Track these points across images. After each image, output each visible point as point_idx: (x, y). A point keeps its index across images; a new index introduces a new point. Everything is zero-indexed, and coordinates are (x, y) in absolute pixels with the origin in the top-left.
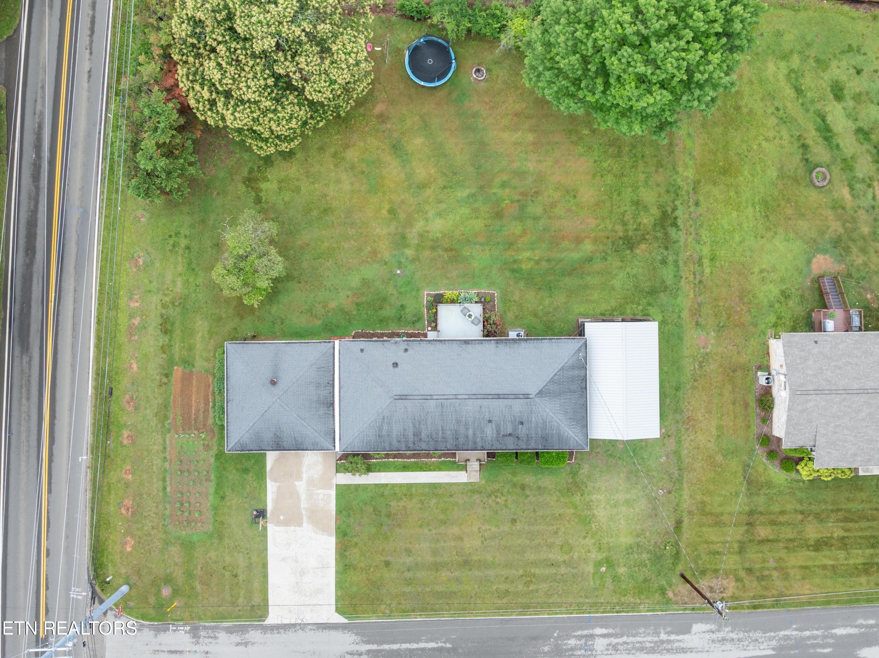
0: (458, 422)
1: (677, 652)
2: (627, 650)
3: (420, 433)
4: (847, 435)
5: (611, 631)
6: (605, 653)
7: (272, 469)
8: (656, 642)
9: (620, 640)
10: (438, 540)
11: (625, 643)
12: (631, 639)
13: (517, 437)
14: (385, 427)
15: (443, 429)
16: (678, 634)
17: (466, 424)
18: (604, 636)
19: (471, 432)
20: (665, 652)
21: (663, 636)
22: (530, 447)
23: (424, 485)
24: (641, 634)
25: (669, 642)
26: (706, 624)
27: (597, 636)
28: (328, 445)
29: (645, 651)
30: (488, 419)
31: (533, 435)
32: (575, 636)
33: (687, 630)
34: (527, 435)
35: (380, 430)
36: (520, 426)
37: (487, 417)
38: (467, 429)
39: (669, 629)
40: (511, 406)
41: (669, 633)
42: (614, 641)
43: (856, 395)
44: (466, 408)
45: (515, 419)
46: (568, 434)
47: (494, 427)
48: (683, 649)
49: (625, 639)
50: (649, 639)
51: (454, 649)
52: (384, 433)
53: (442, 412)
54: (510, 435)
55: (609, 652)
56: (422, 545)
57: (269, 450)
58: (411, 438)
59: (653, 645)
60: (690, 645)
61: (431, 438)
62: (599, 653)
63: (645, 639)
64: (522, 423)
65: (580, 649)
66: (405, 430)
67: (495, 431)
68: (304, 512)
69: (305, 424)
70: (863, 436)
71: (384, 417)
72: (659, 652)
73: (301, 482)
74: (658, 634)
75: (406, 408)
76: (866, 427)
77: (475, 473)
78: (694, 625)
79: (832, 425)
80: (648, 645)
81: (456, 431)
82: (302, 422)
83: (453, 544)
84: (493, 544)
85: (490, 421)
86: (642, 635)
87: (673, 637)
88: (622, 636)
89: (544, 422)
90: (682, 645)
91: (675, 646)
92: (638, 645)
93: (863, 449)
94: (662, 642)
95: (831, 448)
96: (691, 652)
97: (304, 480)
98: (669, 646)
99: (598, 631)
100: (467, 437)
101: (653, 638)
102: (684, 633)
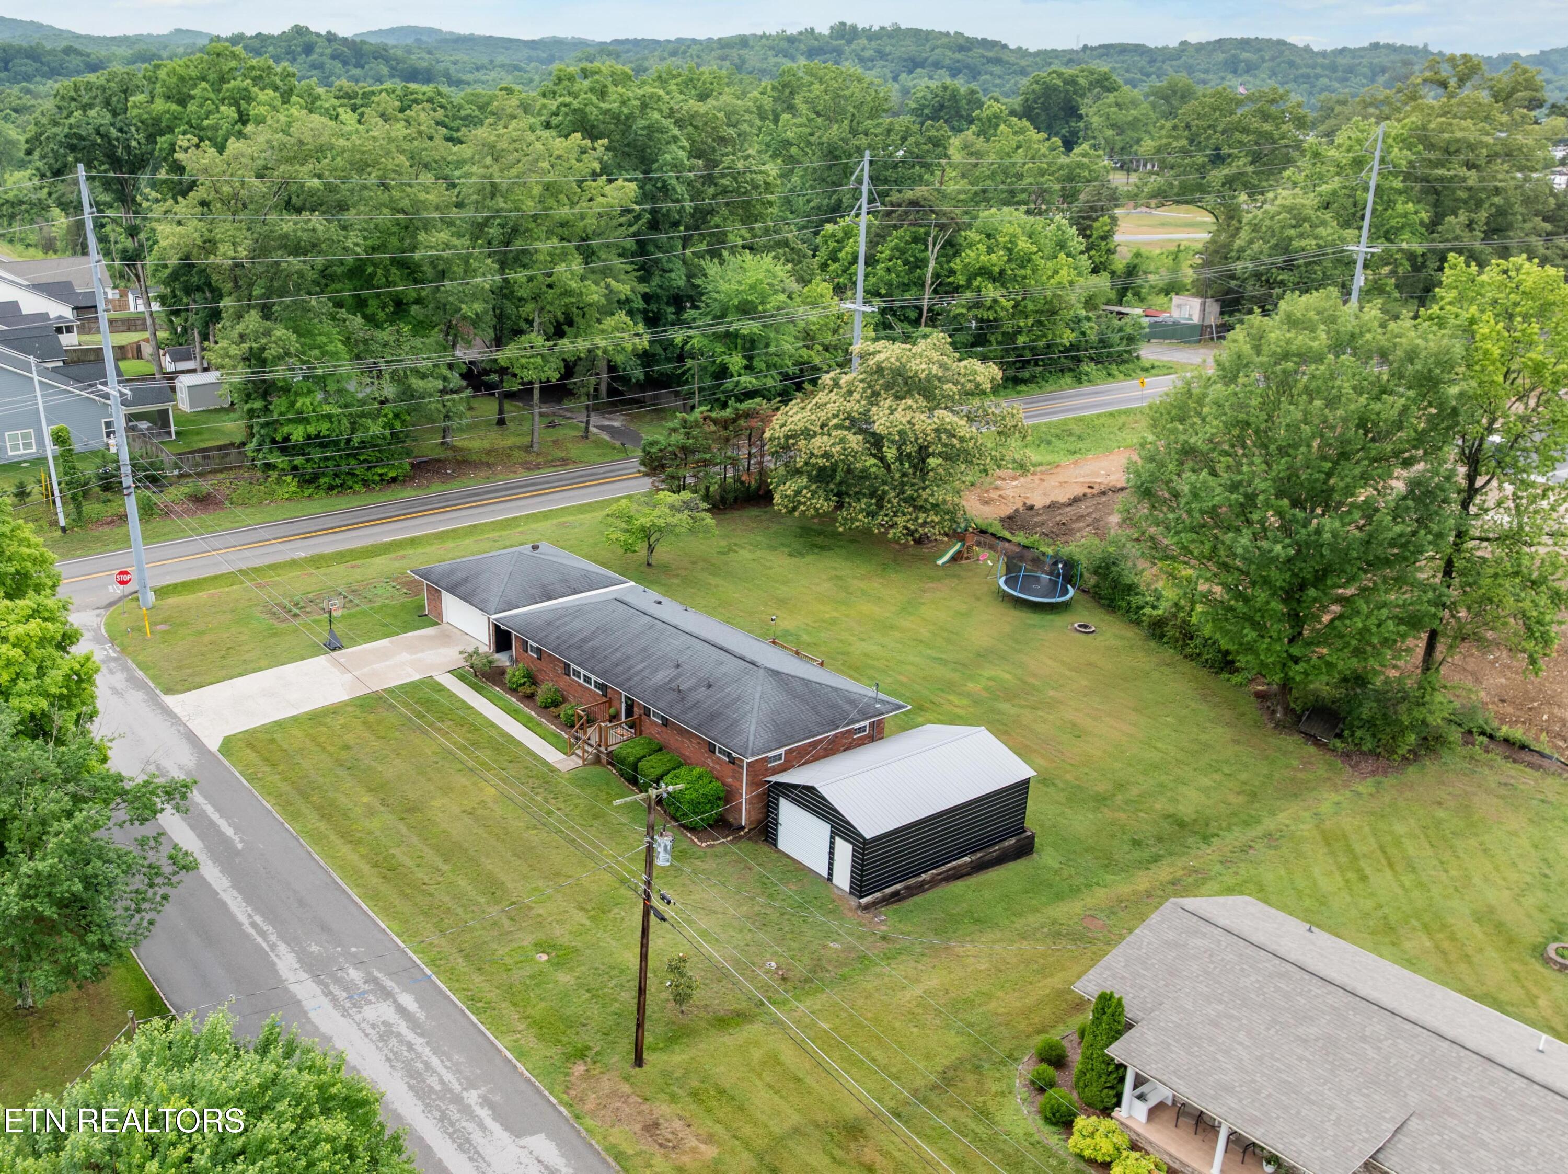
1: (451, 1136)
2: (395, 1054)
4: (1240, 1044)
5: (421, 1015)
6: (364, 1025)
8: (450, 1091)
9: (410, 1036)
11: (410, 1047)
12: (427, 1052)
16: (498, 1116)
18: (401, 1010)
20: (438, 1114)
21: (472, 1097)
24: (450, 1060)
25: (467, 1111)
26: (563, 1156)
27: (395, 1001)
29: (412, 1082)
32: (369, 973)
33: (517, 1130)
39: (497, 1098)
41: (486, 1102)
42: (403, 1027)
43: (1321, 983)
48: (468, 1141)
49: (418, 1041)
50: (448, 1077)
51: (238, 853)
55: (369, 1030)
59: (438, 1088)
60: (487, 1149)
62: (358, 1017)
63: (443, 1071)
65: (346, 989)
70: (1279, 1070)
72: (427, 1105)
74: (471, 1085)
76: (1301, 1058)
78: (543, 1136)
79: (1221, 1008)
80: (433, 1082)
86: (448, 1064)
87: (484, 1113)
88: (422, 1035)
90: (477, 1136)
91: (464, 1124)
92: (420, 1066)
93: (1258, 1092)
94: (457, 1100)
95: (1177, 1041)
96: (470, 1159)
98: (455, 1116)
99: (407, 1000)
101: (454, 1082)
102: (507, 1127)
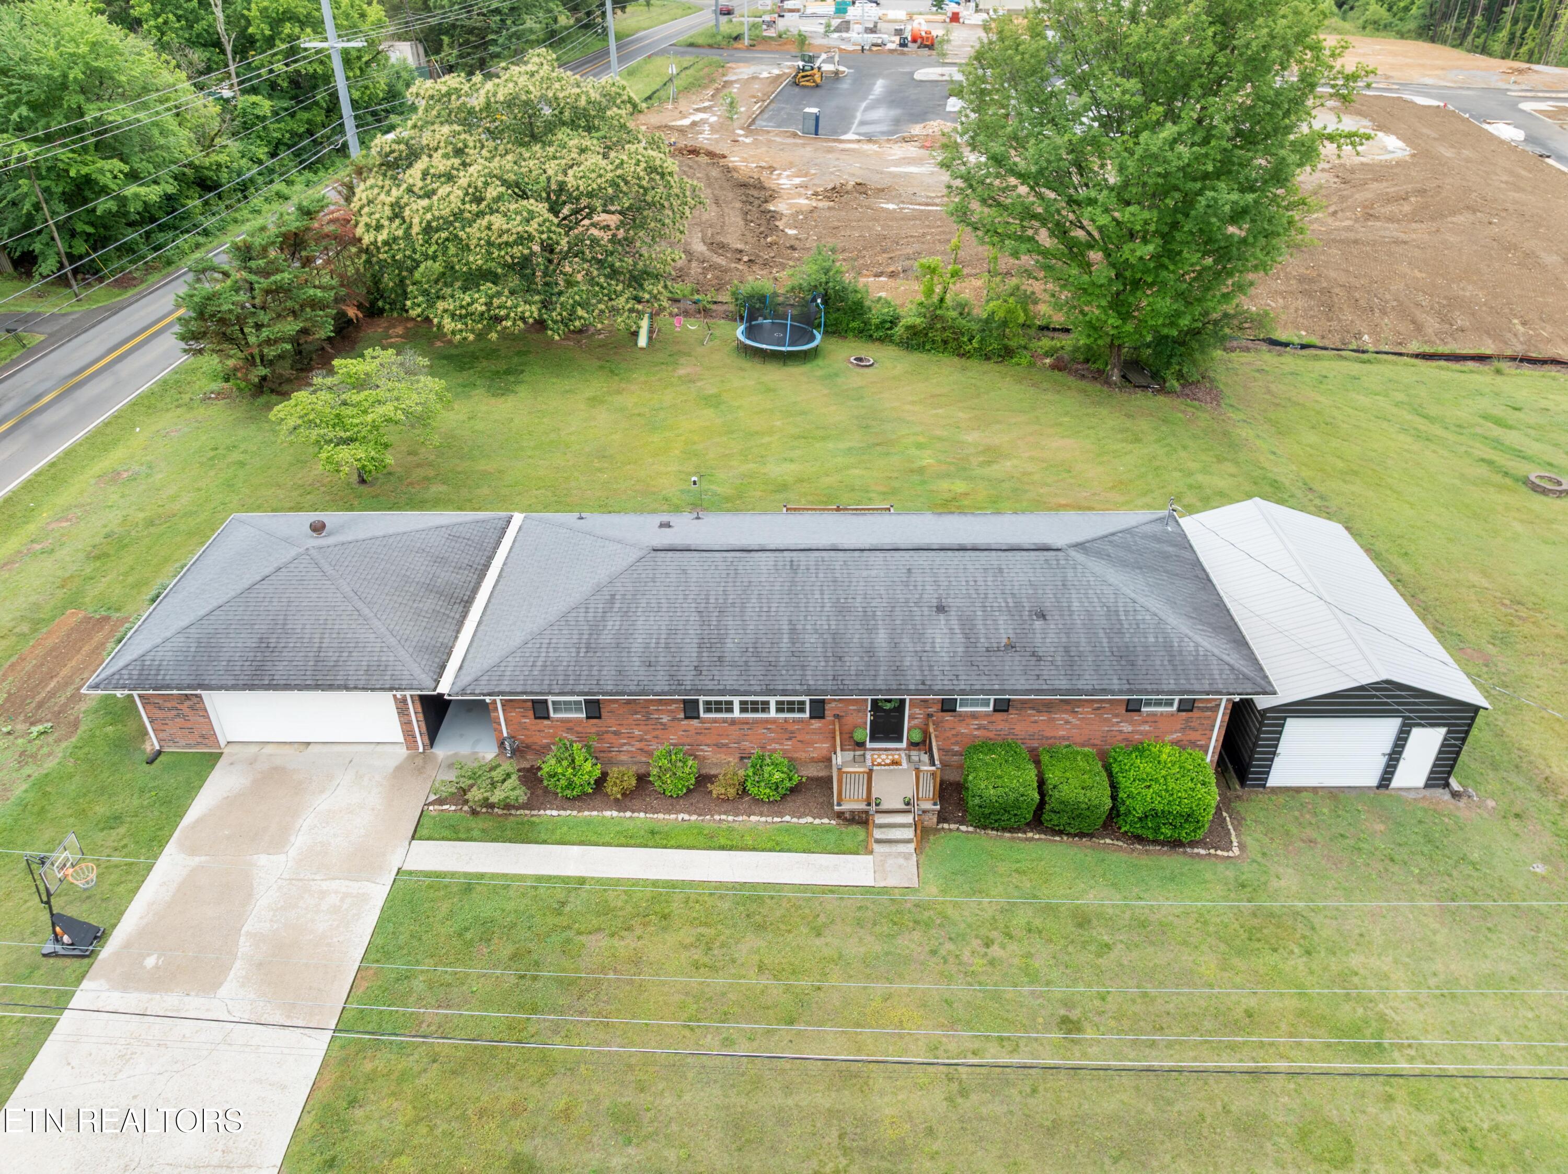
0: (842, 610)
3: (722, 639)
7: (198, 822)
10: (757, 1084)
13: (1033, 654)
14: (613, 623)
15: (793, 631)
17: (868, 617)
19: (882, 638)
22: (1080, 684)
23: (719, 889)
28: (417, 672)
30: (934, 602)
31: (1084, 647)
34: (1067, 650)
35: (596, 628)
36: (1038, 624)
37: (931, 596)
38: (872, 630)
40: (1001, 570)
44: (865, 573)
45: (1018, 605)
46: (1197, 645)
47: (955, 623)
52: (606, 638)
53: (793, 583)
54: (1010, 646)
56: (687, 1097)
57: (220, 688)
58: (691, 652)
61: (756, 654)
64: (1042, 616)
66: (672, 632)
67: (959, 638)
68: (244, 946)
69: (366, 611)
71: (613, 596)
73: (282, 857)
75: (684, 571)
77: (901, 861)
81: (835, 635)
82: (360, 605)
83: (825, 1101)
84: (997, 1108)
85: (941, 609)
89: (1111, 613)
97: (293, 852)
100: (870, 652)
